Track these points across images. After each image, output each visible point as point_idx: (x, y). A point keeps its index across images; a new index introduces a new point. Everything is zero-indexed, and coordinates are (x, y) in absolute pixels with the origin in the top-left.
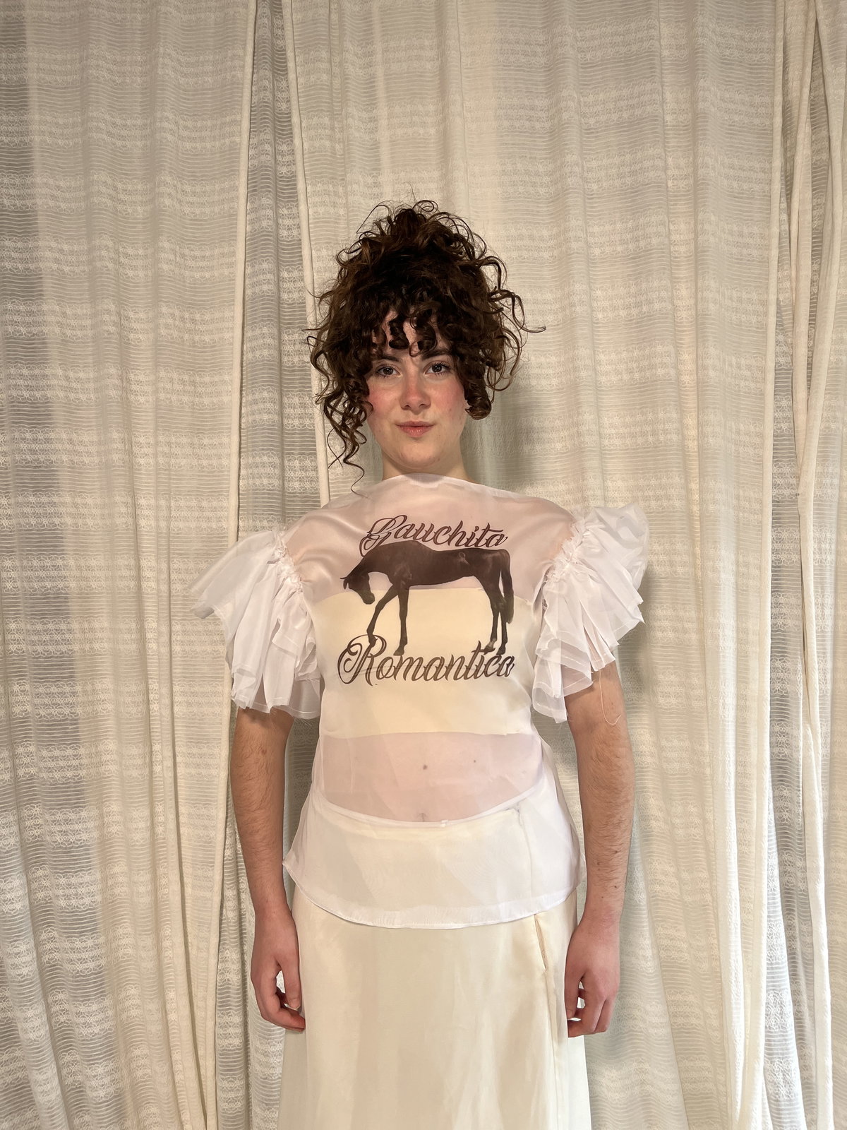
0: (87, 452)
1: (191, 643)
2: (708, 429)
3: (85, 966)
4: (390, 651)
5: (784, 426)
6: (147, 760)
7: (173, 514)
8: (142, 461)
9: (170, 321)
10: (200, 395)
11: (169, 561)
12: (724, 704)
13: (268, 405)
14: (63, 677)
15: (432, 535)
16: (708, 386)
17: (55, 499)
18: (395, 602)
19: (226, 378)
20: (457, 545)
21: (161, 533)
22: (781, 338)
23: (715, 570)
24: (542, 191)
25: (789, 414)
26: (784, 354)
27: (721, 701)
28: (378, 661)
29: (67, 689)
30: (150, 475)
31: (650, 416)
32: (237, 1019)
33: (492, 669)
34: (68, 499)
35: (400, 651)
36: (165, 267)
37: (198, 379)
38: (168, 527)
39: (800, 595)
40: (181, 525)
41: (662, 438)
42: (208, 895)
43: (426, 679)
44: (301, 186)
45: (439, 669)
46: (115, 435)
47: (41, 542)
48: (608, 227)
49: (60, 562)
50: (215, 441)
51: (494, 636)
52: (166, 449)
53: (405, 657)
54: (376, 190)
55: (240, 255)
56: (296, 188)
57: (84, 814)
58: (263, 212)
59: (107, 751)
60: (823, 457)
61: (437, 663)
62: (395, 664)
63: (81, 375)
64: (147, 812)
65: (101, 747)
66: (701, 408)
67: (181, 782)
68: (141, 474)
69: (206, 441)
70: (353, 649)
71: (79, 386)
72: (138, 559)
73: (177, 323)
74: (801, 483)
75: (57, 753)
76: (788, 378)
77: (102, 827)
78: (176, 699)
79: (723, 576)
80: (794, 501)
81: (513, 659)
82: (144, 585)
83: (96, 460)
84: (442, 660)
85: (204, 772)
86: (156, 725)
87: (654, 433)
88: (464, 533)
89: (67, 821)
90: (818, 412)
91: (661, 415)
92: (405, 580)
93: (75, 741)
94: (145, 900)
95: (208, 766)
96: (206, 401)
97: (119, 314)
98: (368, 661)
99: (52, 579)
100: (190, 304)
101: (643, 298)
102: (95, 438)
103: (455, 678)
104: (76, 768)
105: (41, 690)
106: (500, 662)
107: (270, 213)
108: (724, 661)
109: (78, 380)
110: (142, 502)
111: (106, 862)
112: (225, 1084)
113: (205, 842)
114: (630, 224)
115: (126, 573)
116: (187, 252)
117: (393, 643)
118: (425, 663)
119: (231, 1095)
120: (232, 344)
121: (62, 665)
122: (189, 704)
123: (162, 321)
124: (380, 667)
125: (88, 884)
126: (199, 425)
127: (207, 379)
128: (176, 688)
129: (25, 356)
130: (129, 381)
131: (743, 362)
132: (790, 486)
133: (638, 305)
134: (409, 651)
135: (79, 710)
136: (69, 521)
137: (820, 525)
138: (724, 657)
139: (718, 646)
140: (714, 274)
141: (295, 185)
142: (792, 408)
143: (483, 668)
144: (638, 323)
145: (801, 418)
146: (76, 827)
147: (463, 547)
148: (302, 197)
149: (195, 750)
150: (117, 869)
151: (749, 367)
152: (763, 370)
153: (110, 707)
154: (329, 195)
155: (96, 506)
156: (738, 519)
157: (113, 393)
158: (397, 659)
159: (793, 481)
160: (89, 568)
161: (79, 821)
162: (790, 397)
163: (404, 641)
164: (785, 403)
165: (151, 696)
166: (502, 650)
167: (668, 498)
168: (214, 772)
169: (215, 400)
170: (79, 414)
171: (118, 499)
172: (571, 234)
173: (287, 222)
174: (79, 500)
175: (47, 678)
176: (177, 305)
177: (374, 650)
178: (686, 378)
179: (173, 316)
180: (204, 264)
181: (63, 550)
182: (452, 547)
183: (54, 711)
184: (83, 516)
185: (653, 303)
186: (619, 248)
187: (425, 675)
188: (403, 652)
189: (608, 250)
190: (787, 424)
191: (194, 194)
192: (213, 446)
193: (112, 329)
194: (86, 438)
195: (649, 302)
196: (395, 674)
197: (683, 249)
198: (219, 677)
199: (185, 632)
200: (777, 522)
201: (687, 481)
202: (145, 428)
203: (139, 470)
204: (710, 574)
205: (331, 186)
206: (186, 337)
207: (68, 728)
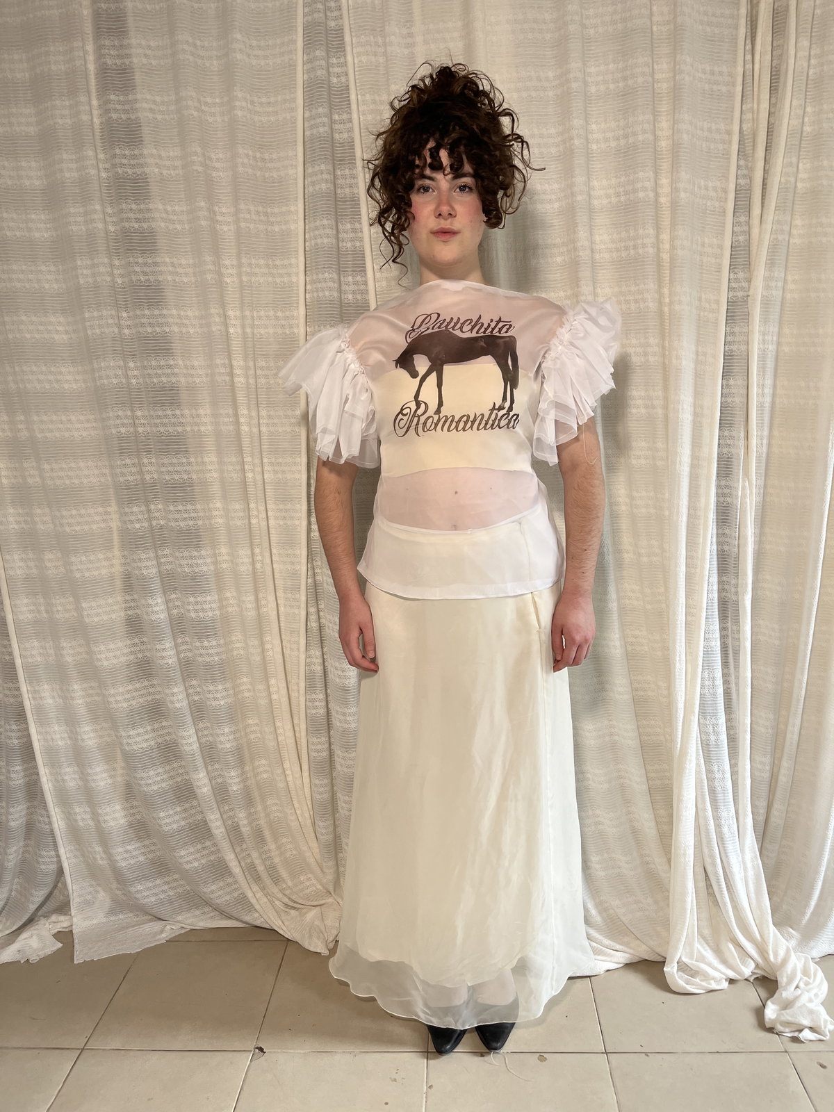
0: (185, 274)
1: (274, 424)
2: (678, 242)
3: (212, 659)
4: (431, 411)
5: (741, 238)
6: (247, 514)
7: (256, 323)
8: (228, 280)
9: (246, 161)
10: (272, 224)
11: (255, 360)
12: (680, 461)
13: (328, 231)
14: (180, 451)
15: (459, 325)
16: (679, 206)
17: (165, 312)
18: (434, 375)
19: (293, 208)
20: (477, 333)
21: (247, 338)
22: (742, 162)
23: (678, 358)
24: (548, 36)
25: (746, 228)
26: (745, 176)
27: (678, 459)
28: (423, 419)
29: (184, 460)
30: (235, 291)
31: (632, 233)
32: (322, 696)
33: (503, 423)
34: (174, 312)
35: (438, 411)
36: (239, 113)
37: (269, 210)
38: (253, 333)
39: (746, 378)
40: (262, 331)
41: (641, 251)
42: (297, 611)
43: (457, 430)
44: (347, 38)
45: (466, 423)
46: (208, 258)
47: (156, 346)
48: (603, 68)
49: (172, 362)
50: (286, 262)
51: (504, 399)
52: (248, 270)
53: (441, 415)
54: (409, 40)
55: (300, 102)
56: (343, 40)
57: (203, 553)
58: (317, 63)
59: (215, 508)
60: (771, 263)
61: (465, 419)
62: (435, 421)
63: (177, 208)
64: (249, 552)
65: (211, 506)
66: (673, 225)
67: (272, 531)
68: (228, 290)
69: (278, 262)
70: (405, 412)
71: (175, 218)
72: (230, 360)
73: (251, 162)
74: (751, 286)
75: (181, 508)
76: (746, 197)
77: (216, 563)
78: (265, 468)
79: (684, 362)
80: (745, 301)
81: (518, 415)
82: (236, 380)
83: (193, 279)
84: (468, 416)
85: (289, 523)
86: (251, 488)
87: (635, 247)
88: (482, 324)
89: (192, 557)
90: (768, 226)
91: (641, 232)
92: (440, 359)
93: (193, 500)
94: (252, 614)
95: (292, 518)
96: (276, 228)
97: (204, 155)
98: (416, 419)
99: (167, 375)
100: (260, 145)
101: (630, 131)
102: (191, 262)
103: (478, 429)
104: (194, 519)
105: (166, 461)
106: (509, 418)
107: (323, 63)
108: (682, 429)
109: (174, 213)
110: (231, 313)
111: (220, 590)
112: (315, 740)
113: (293, 574)
114: (620, 65)
115: (222, 370)
116: (256, 99)
117: (433, 405)
118: (456, 419)
119: (319, 747)
120: (296, 179)
121: (180, 442)
122: (276, 472)
123: (239, 160)
124: (425, 423)
125: (210, 602)
126: (272, 249)
127: (276, 210)
128: (265, 460)
129: (133, 193)
130: (215, 213)
131: (710, 184)
132: (742, 289)
133: (626, 136)
134: (444, 410)
135: (194, 477)
136: (176, 329)
137: (765, 320)
138: (682, 425)
139: (678, 418)
140: (688, 108)
141: (343, 36)
142: (748, 223)
143: (496, 423)
144: (625, 152)
145: (755, 231)
146: (199, 562)
147: (482, 334)
148: (348, 49)
149: (281, 507)
150: (228, 595)
151: (715, 189)
152: (725, 191)
153: (215, 475)
154: (371, 46)
155: (195, 317)
156: (699, 317)
157: (203, 223)
158: (436, 417)
159: (745, 285)
160: (193, 367)
161: (201, 557)
162: (747, 213)
163: (440, 404)
164: (743, 219)
165: (246, 467)
166: (511, 409)
167: (644, 300)
168: (297, 522)
169: (284, 227)
170: (177, 241)
171: (213, 311)
172: (572, 75)
173: (337, 70)
174: (182, 313)
175: (169, 451)
176: (250, 146)
177: (420, 412)
178: (663, 200)
179: (247, 156)
180: (271, 109)
181: (173, 353)
182: (474, 335)
183: (176, 477)
184: (185, 325)
185: (637, 135)
186: (612, 87)
187: (456, 428)
188: (440, 412)
189: (602, 88)
190: (743, 237)
191: (259, 47)
192: (284, 266)
193: (200, 169)
194: (184, 262)
195: (635, 134)
196: (435, 428)
197: (665, 86)
198: (297, 451)
199: (269, 417)
200: (730, 318)
201: (660, 287)
202: (229, 252)
203: (226, 287)
204: (674, 361)
205: (372, 37)
206: (258, 173)
207: (187, 490)
